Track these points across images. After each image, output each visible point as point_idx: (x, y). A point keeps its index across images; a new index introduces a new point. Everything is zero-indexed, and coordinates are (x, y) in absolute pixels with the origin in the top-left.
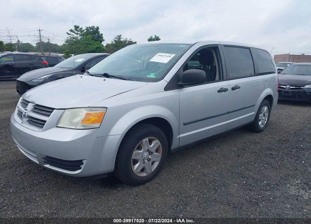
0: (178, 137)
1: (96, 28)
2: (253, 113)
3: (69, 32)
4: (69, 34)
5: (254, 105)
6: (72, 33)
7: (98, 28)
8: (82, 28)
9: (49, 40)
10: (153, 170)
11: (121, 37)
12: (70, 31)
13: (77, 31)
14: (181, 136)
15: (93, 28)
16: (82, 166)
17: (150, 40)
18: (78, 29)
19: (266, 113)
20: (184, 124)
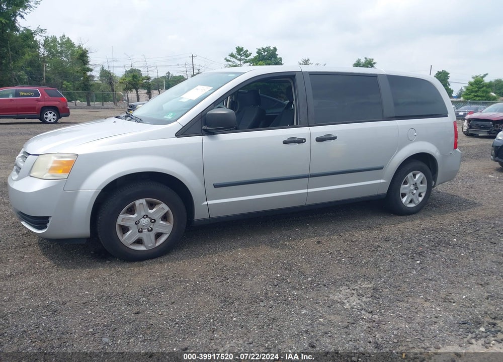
0: (206, 203)
1: (271, 50)
2: (382, 181)
3: (229, 58)
4: (228, 61)
5: (381, 168)
6: (233, 59)
7: (275, 49)
8: (247, 51)
9: (199, 70)
10: (157, 245)
11: (310, 62)
12: (229, 55)
13: (240, 55)
14: (210, 202)
15: (266, 50)
16: (48, 225)
17: (357, 65)
18: (241, 53)
19: (421, 183)
20: (216, 186)
